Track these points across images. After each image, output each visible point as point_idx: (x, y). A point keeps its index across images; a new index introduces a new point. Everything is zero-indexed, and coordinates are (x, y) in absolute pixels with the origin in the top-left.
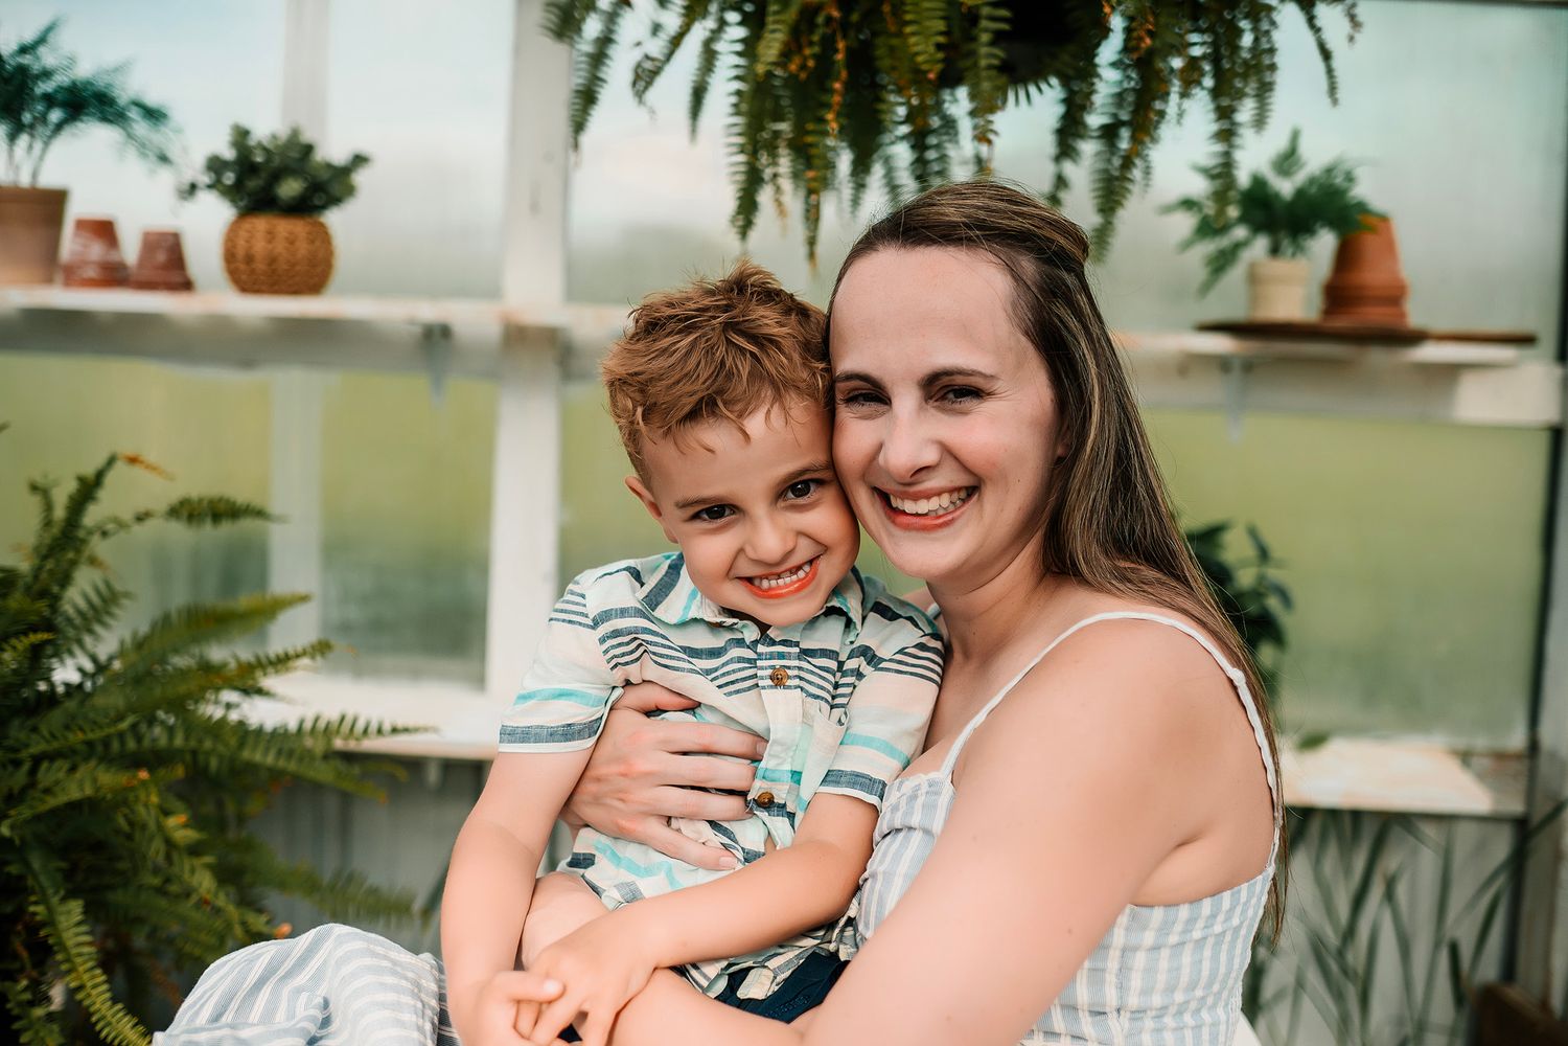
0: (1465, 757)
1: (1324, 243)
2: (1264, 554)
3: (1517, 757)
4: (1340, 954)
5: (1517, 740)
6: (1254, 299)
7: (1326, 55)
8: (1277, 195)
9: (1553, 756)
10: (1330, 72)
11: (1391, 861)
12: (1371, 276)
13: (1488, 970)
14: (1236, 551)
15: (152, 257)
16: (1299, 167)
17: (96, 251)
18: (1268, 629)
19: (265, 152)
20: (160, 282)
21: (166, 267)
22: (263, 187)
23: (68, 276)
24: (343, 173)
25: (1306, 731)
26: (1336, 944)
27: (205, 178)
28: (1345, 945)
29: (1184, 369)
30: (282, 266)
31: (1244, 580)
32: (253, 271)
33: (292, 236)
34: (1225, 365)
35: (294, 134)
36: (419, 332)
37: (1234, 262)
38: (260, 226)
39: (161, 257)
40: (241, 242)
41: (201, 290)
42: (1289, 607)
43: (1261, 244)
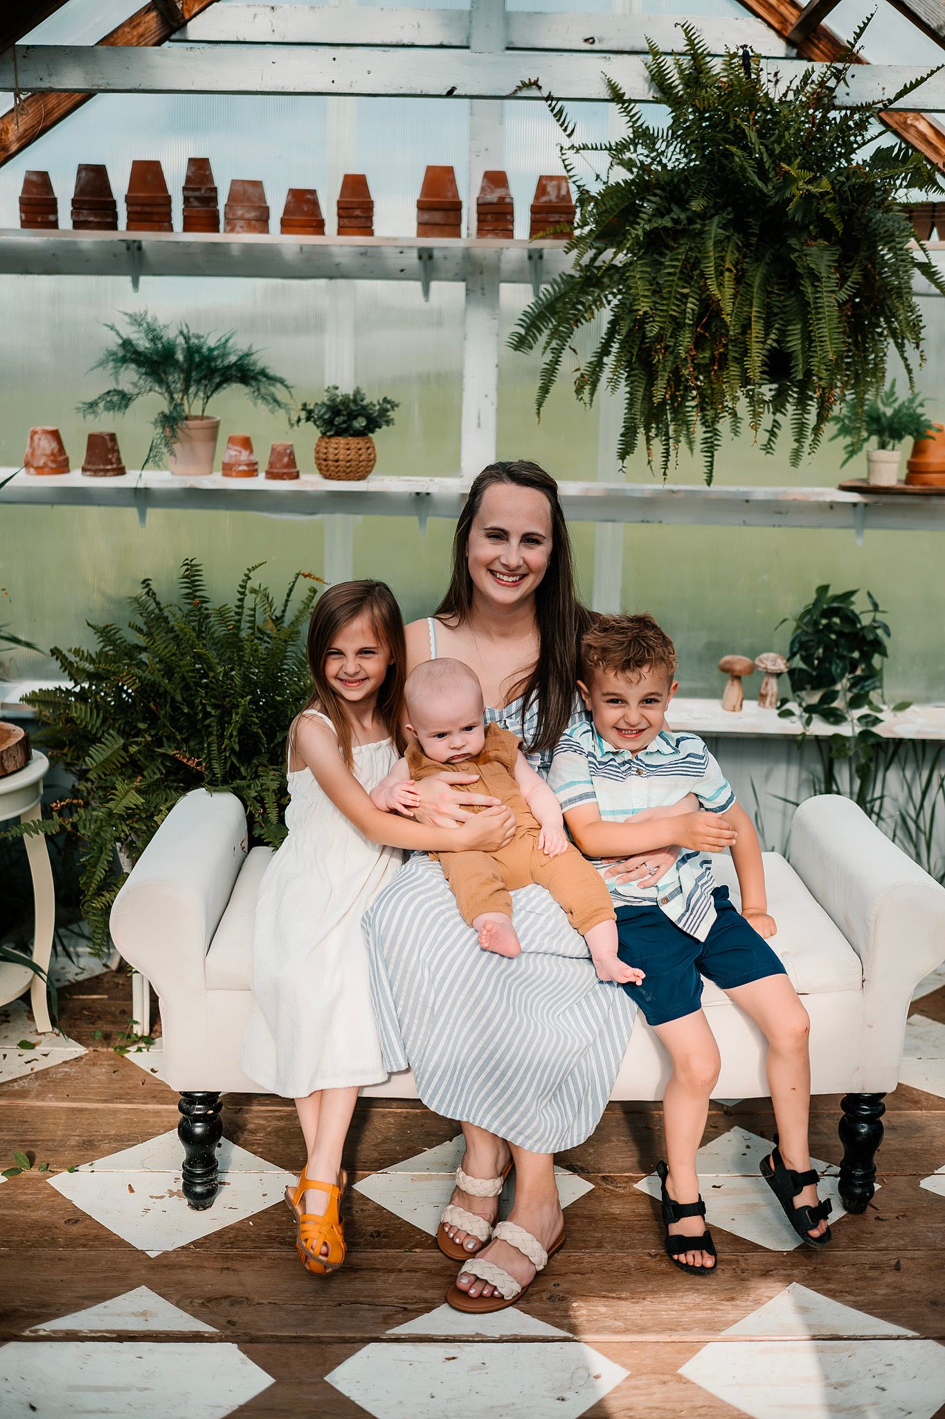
1: (909, 441)
2: (876, 606)
4: (915, 820)
6: (869, 471)
7: (910, 371)
8: (885, 414)
10: (911, 378)
11: (942, 769)
12: (932, 458)
14: (859, 605)
15: (281, 460)
16: (895, 401)
17: (244, 456)
18: (878, 646)
19: (343, 403)
20: (284, 474)
21: (284, 466)
22: (344, 422)
23: (228, 470)
24: (384, 411)
25: (898, 701)
26: (913, 815)
27: (303, 415)
28: (918, 816)
29: (832, 506)
30: (354, 463)
31: (866, 620)
32: (337, 467)
33: (359, 446)
34: (855, 505)
35: (357, 392)
36: (414, 495)
37: (860, 449)
38: (342, 441)
39: (286, 459)
40: (331, 450)
41: (303, 477)
42: (889, 634)
43: (874, 439)
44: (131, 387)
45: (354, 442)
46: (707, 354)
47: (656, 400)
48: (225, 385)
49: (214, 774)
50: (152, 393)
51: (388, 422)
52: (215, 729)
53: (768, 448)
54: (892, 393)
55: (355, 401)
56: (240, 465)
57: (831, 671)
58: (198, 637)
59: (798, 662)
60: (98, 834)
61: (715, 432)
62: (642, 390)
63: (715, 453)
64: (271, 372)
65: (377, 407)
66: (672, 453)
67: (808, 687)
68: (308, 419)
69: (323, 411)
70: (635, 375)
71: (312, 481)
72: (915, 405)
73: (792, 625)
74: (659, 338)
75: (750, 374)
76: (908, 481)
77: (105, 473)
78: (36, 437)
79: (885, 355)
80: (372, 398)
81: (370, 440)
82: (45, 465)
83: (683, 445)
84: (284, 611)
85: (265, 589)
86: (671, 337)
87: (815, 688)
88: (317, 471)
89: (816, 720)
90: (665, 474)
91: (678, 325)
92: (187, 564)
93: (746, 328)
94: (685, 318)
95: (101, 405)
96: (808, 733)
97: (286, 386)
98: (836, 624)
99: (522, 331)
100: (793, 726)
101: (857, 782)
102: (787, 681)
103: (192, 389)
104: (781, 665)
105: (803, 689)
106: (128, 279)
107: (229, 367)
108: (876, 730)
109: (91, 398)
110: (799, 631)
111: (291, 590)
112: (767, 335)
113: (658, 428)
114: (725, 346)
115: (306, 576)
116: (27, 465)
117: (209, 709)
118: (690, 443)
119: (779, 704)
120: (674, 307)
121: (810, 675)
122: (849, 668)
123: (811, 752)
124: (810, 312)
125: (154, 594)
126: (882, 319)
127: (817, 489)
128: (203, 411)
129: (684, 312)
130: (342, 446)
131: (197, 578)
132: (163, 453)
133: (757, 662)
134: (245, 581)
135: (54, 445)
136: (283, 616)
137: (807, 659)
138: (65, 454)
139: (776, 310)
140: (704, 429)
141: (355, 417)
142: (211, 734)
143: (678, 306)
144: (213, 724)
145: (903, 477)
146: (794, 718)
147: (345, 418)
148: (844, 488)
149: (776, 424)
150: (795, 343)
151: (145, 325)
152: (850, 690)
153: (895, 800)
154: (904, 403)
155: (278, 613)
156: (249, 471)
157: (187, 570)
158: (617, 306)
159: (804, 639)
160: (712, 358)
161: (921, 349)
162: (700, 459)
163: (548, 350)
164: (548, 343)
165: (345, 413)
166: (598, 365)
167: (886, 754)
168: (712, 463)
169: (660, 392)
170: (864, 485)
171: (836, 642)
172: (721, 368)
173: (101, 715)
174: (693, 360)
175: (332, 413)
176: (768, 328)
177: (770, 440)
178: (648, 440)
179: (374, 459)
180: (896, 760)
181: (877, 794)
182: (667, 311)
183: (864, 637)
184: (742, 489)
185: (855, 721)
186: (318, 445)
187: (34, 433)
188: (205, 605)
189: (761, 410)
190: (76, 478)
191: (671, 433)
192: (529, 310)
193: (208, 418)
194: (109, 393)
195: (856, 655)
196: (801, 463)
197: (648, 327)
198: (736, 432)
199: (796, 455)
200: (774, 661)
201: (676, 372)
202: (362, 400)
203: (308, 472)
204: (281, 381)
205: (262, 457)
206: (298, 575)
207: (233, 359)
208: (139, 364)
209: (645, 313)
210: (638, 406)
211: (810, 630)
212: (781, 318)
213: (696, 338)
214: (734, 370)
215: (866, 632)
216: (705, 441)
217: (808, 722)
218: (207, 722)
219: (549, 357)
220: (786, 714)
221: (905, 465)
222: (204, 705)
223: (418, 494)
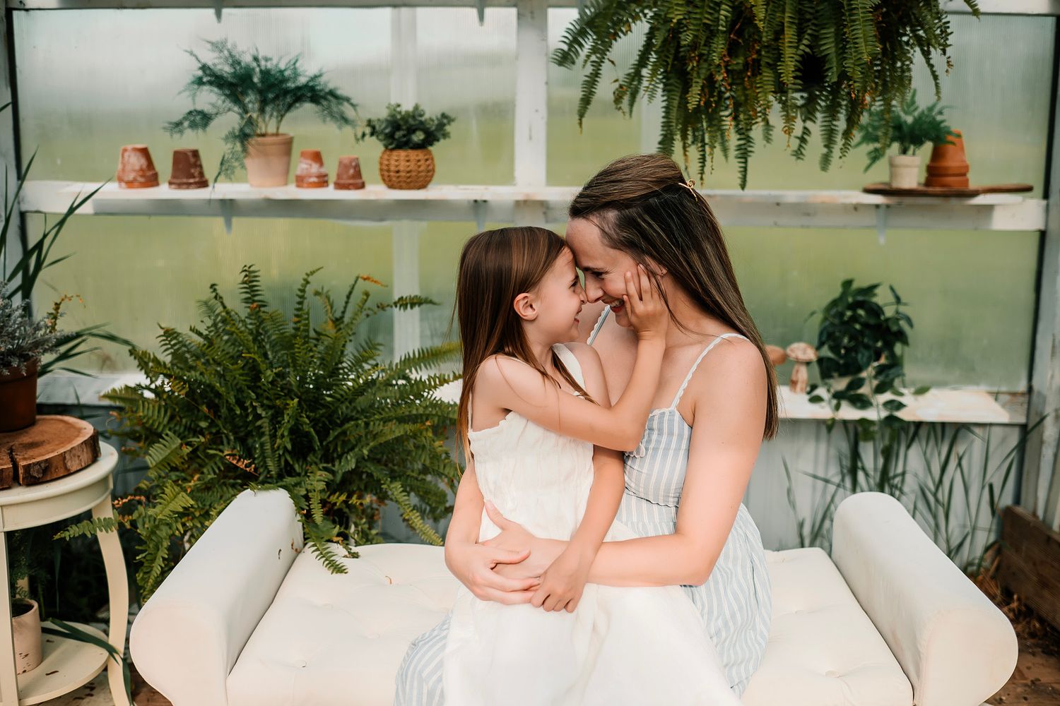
0: (996, 395)
1: (928, 146)
2: (898, 300)
3: (1023, 394)
4: (935, 495)
5: (1022, 386)
6: (892, 175)
7: (936, 77)
8: (905, 122)
9: (1039, 393)
10: (937, 85)
11: (960, 448)
12: (951, 162)
13: (1006, 500)
14: (882, 298)
15: (347, 172)
16: (916, 109)
17: (315, 168)
18: (901, 336)
19: (403, 118)
20: (350, 184)
21: (352, 177)
22: (404, 136)
23: (300, 181)
24: (441, 126)
25: (919, 386)
26: (933, 488)
27: (368, 130)
28: (937, 489)
29: (856, 207)
30: (414, 174)
31: (889, 312)
32: (398, 177)
33: (417, 158)
34: (877, 206)
35: (416, 108)
36: (472, 202)
37: (883, 155)
38: (402, 154)
39: (352, 171)
40: (393, 162)
41: (369, 187)
42: (911, 325)
43: (896, 146)
44: (210, 107)
45: (414, 155)
46: (741, 60)
47: (690, 107)
48: (297, 105)
49: (269, 472)
50: (230, 113)
51: (446, 135)
52: (266, 429)
53: (798, 154)
54: (913, 102)
55: (414, 117)
56: (310, 177)
57: (857, 360)
58: (255, 340)
59: (826, 352)
60: (153, 533)
61: (748, 140)
62: (677, 98)
63: (749, 159)
64: (339, 92)
65: (436, 122)
66: (708, 158)
67: (835, 374)
68: (372, 134)
69: (383, 126)
70: (671, 85)
71: (377, 191)
72: (934, 114)
73: (819, 317)
74: (694, 46)
75: (784, 79)
76: (928, 183)
77: (188, 185)
78: (126, 154)
79: (912, 62)
80: (431, 112)
81: (430, 153)
82: (135, 180)
83: (718, 150)
84: (343, 312)
85: (328, 291)
86: (705, 45)
87: (842, 375)
88: (381, 181)
89: (844, 404)
90: (702, 179)
91: (711, 32)
92: (245, 271)
93: (779, 34)
94: (718, 25)
95: (186, 124)
96: (837, 418)
97: (352, 105)
98: (860, 316)
99: (565, 48)
100: (823, 411)
101: (881, 461)
102: (816, 369)
103: (268, 109)
104: (811, 355)
105: (831, 377)
106: (211, 12)
107: (298, 88)
108: (901, 414)
109: (176, 118)
110: (827, 323)
111: (350, 293)
112: (800, 41)
113: (694, 136)
114: (758, 52)
115: (365, 279)
116: (120, 180)
117: (259, 411)
118: (725, 150)
119: (808, 389)
120: (707, 16)
121: (837, 363)
122: (873, 357)
123: (838, 433)
124: (844, 15)
125: (221, 298)
126: (908, 29)
127: (844, 193)
128: (278, 128)
129: (718, 19)
130: (402, 158)
131: (255, 283)
132: (234, 167)
133: (788, 351)
134: (305, 286)
135: (143, 162)
136: (342, 317)
137: (834, 349)
138: (154, 169)
139: (808, 16)
140: (738, 137)
141: (414, 131)
142: (263, 434)
143: (711, 14)
144: (265, 425)
145: (923, 180)
146: (823, 404)
147: (405, 132)
148: (869, 191)
149: (806, 131)
150: (829, 47)
151: (226, 53)
152: (875, 377)
153: (916, 475)
154: (923, 112)
155: (338, 315)
156: (318, 183)
157: (246, 276)
158: (652, 18)
159: (831, 330)
160: (746, 65)
161: (948, 55)
162: (734, 164)
163: (589, 64)
164: (588, 57)
165: (404, 127)
166: (636, 76)
167: (907, 433)
168: (745, 170)
169: (694, 99)
170: (886, 187)
171: (861, 332)
172: (754, 75)
173: (169, 414)
174: (726, 67)
175: (393, 127)
176: (800, 34)
177: (800, 146)
178: (685, 148)
179: (433, 170)
180: (917, 439)
181: (900, 470)
182: (700, 19)
183: (888, 329)
184: (774, 193)
185: (881, 407)
186: (381, 158)
187: (125, 150)
188: (262, 309)
189: (794, 115)
190: (164, 192)
191: (707, 140)
192: (572, 27)
193: (283, 135)
194: (190, 113)
195: (879, 344)
196: (831, 167)
197: (682, 36)
198: (768, 139)
199: (826, 161)
200: (803, 351)
201: (710, 80)
202: (421, 116)
203: (374, 182)
204: (348, 100)
205: (331, 169)
206: (357, 278)
207: (302, 80)
208: (220, 86)
209: (679, 22)
210: (674, 113)
211: (836, 321)
212: (813, 24)
213: (730, 44)
214: (767, 75)
215: (890, 324)
216: (739, 148)
217: (837, 407)
218: (259, 423)
219: (589, 69)
220: (816, 400)
221: (924, 169)
222: (254, 408)
223: (476, 201)
